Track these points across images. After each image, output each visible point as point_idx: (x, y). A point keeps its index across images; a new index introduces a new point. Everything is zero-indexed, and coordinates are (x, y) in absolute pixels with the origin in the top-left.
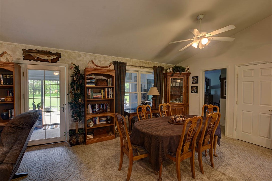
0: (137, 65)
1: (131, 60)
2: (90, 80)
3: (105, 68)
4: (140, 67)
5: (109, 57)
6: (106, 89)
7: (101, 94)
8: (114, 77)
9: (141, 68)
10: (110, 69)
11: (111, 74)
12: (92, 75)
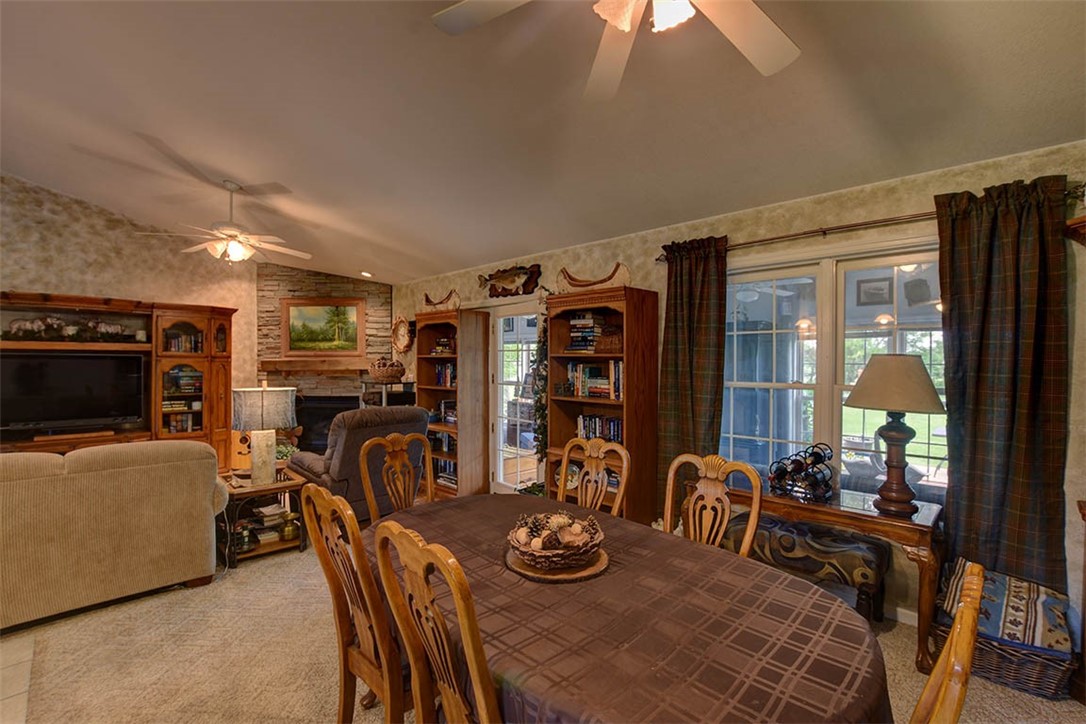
0: (799, 226)
1: (760, 212)
2: (580, 334)
3: (596, 287)
4: (824, 232)
5: (660, 232)
6: (612, 362)
7: (606, 381)
8: (622, 314)
9: (828, 237)
10: (614, 286)
11: (612, 305)
12: (587, 317)
